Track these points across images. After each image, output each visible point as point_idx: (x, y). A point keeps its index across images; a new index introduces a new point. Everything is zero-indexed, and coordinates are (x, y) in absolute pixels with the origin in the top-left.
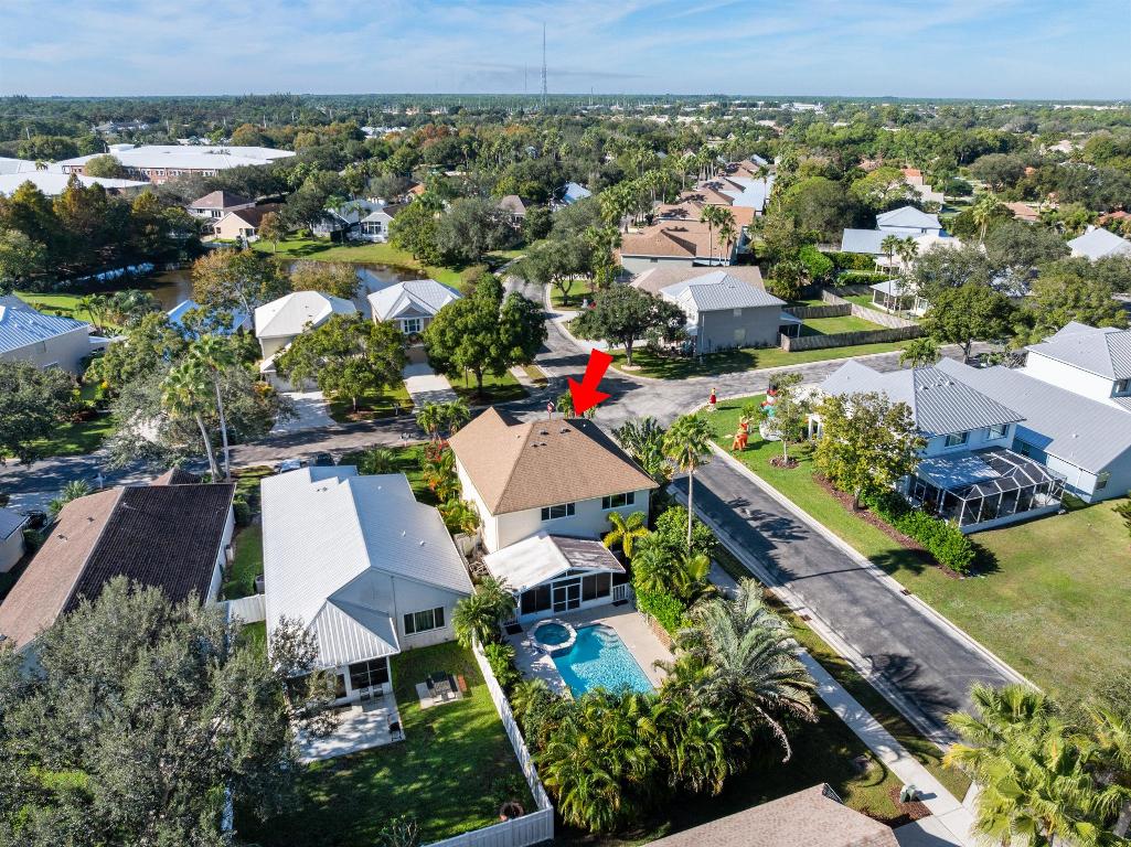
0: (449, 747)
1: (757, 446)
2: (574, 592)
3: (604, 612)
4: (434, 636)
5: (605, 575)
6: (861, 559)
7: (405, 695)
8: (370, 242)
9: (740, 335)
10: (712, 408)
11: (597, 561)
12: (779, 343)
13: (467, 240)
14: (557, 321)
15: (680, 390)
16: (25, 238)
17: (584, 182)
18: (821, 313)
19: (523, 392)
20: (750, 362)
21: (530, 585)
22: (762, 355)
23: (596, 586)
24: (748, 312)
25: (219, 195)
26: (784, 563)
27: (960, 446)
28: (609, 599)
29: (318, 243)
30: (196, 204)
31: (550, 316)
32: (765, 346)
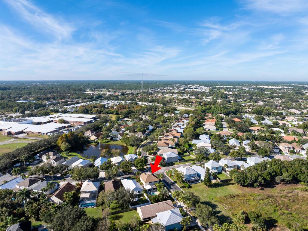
0: (143, 200)
1: (172, 176)
2: (152, 190)
3: (155, 192)
4: (141, 193)
5: (155, 188)
6: (179, 187)
7: (139, 197)
8: (117, 140)
9: (173, 160)
10: (168, 171)
11: (154, 187)
12: (178, 161)
13: (134, 143)
14: (149, 157)
15: (164, 169)
16: (68, 144)
17: (152, 126)
18: (185, 156)
19: (145, 169)
20: (174, 164)
21: (148, 189)
22: (176, 163)
23: (154, 189)
24: (174, 157)
25: (90, 131)
26: (172, 188)
27: (190, 176)
28: (155, 191)
29: (108, 140)
30: (86, 133)
31: (148, 157)
32: (176, 162)
